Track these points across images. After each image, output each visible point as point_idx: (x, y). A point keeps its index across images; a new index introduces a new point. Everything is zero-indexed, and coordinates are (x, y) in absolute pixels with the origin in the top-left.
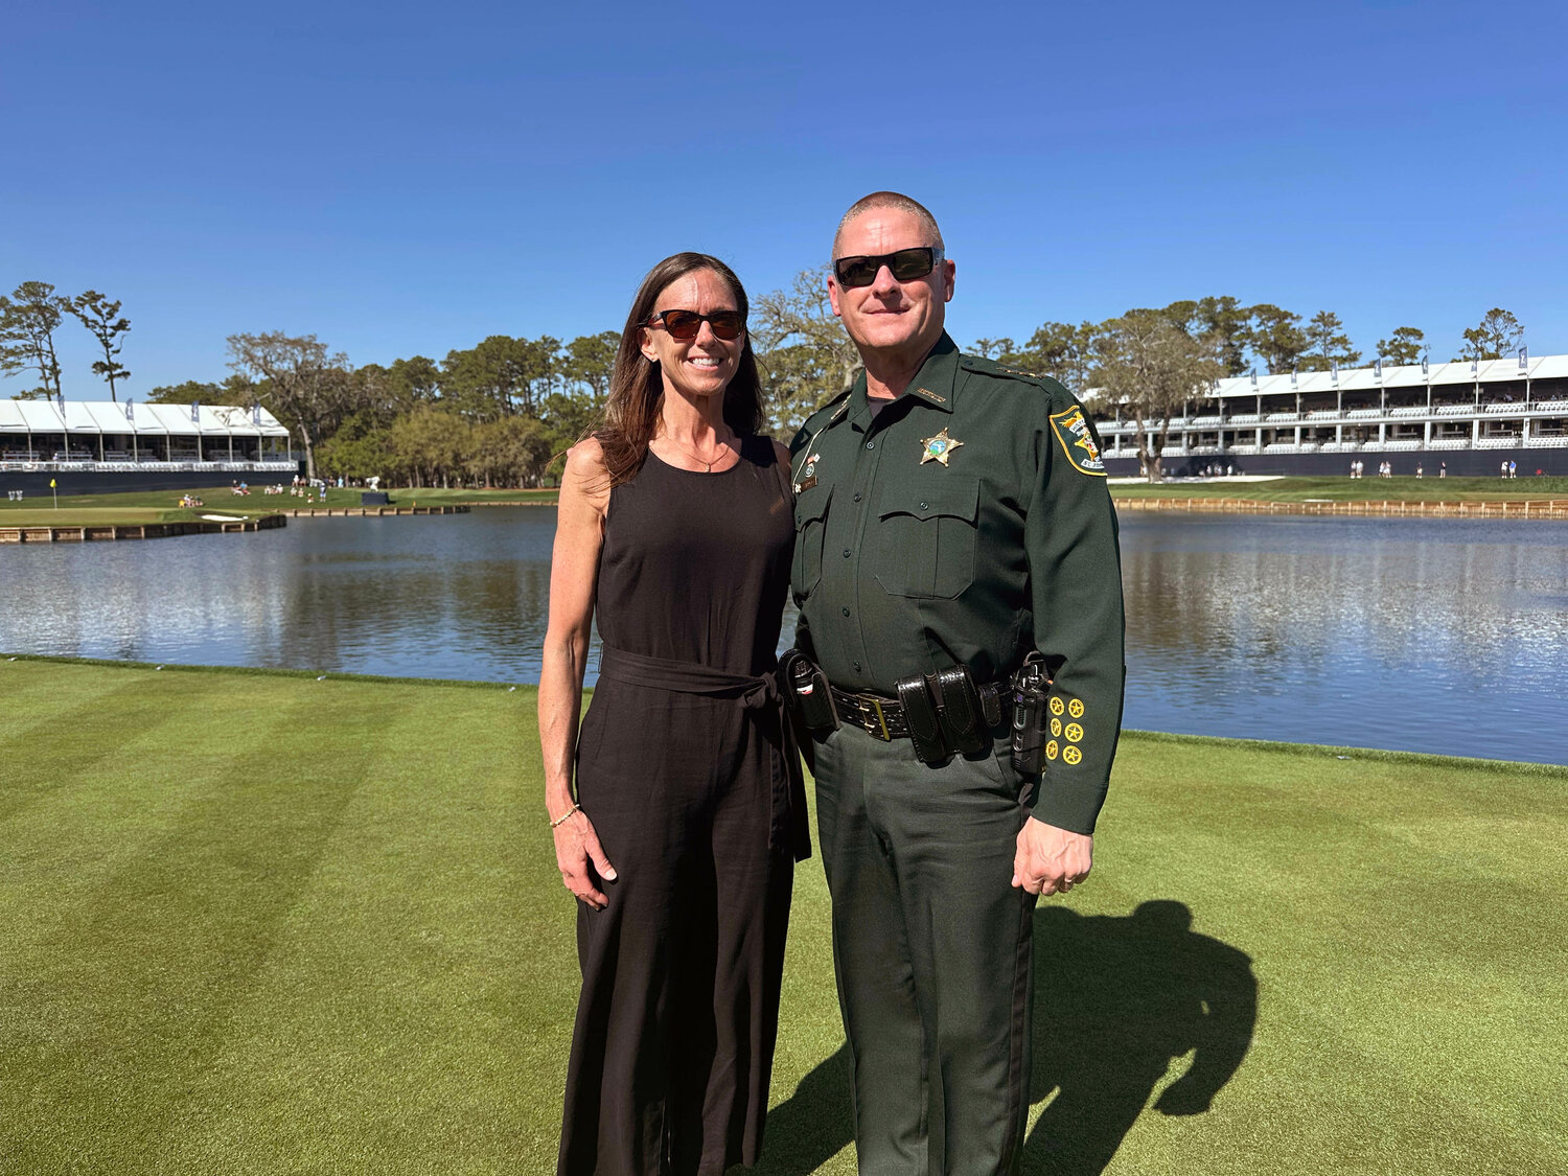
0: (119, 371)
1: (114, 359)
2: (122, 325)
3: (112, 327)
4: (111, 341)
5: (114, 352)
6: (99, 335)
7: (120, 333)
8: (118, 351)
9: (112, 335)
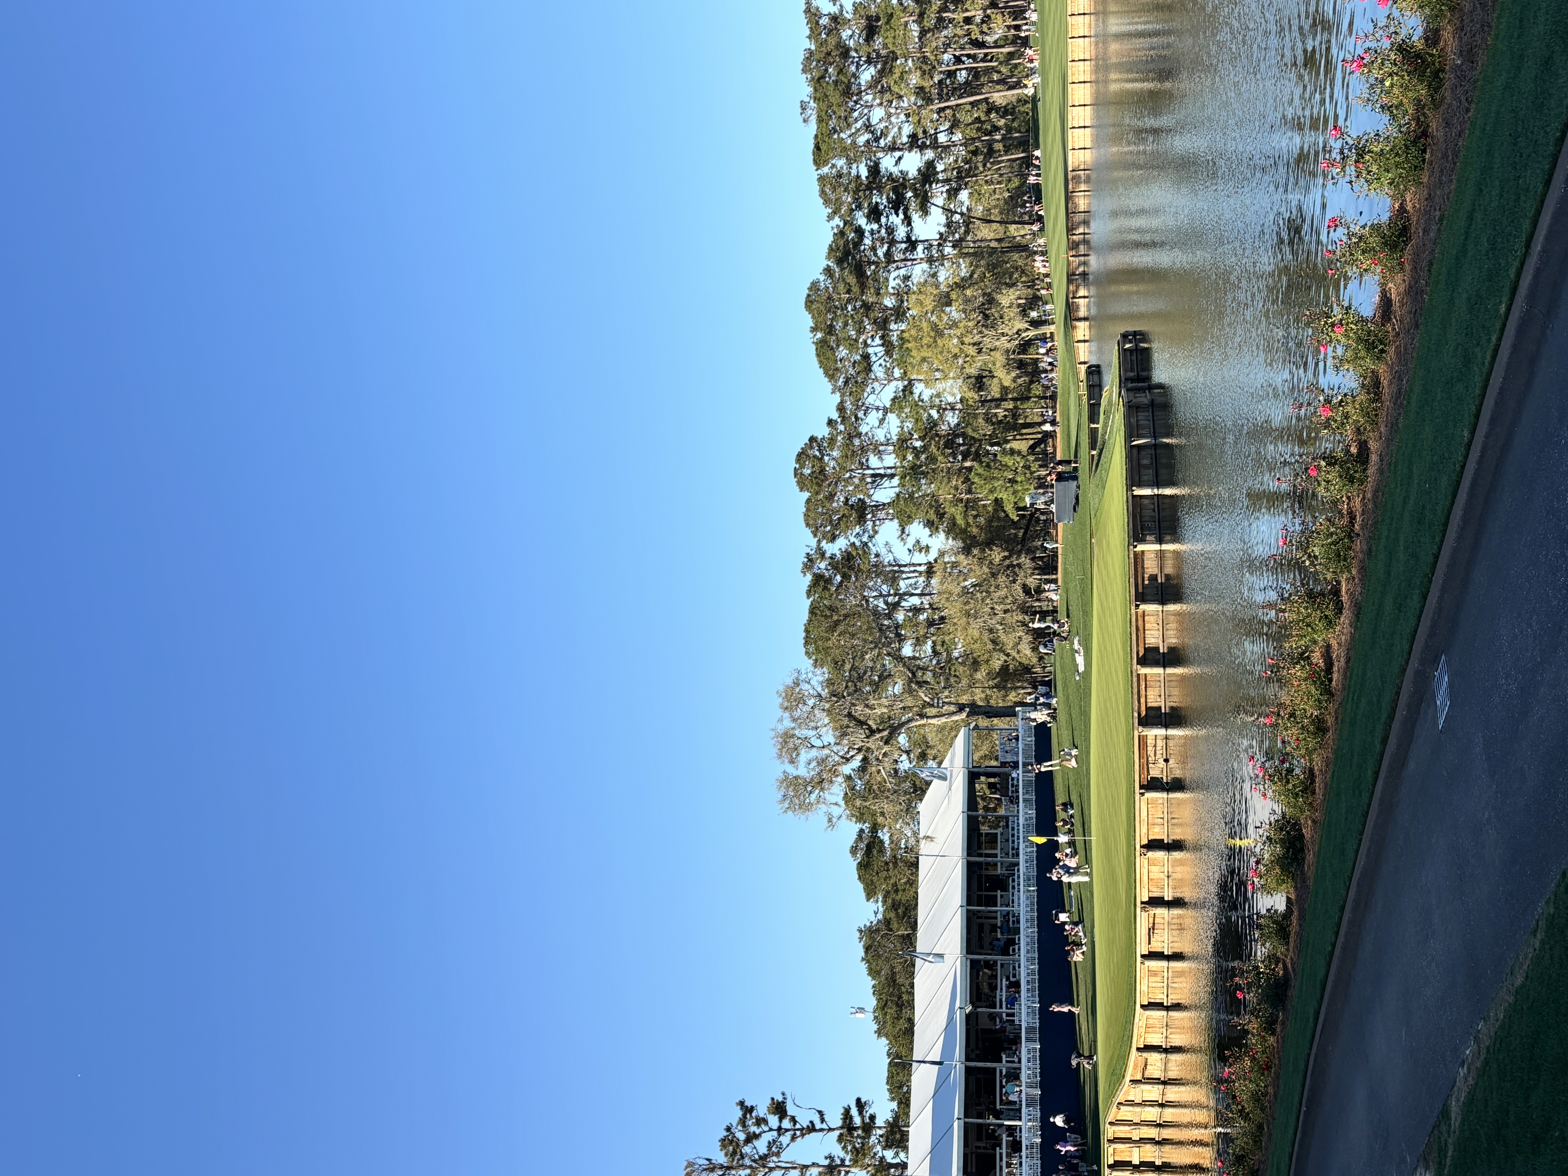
0: (854, 1112)
1: (835, 1120)
2: (779, 1109)
3: (781, 1120)
4: (804, 1122)
5: (823, 1120)
6: (793, 1138)
7: (791, 1110)
8: (821, 1113)
9: (793, 1120)
